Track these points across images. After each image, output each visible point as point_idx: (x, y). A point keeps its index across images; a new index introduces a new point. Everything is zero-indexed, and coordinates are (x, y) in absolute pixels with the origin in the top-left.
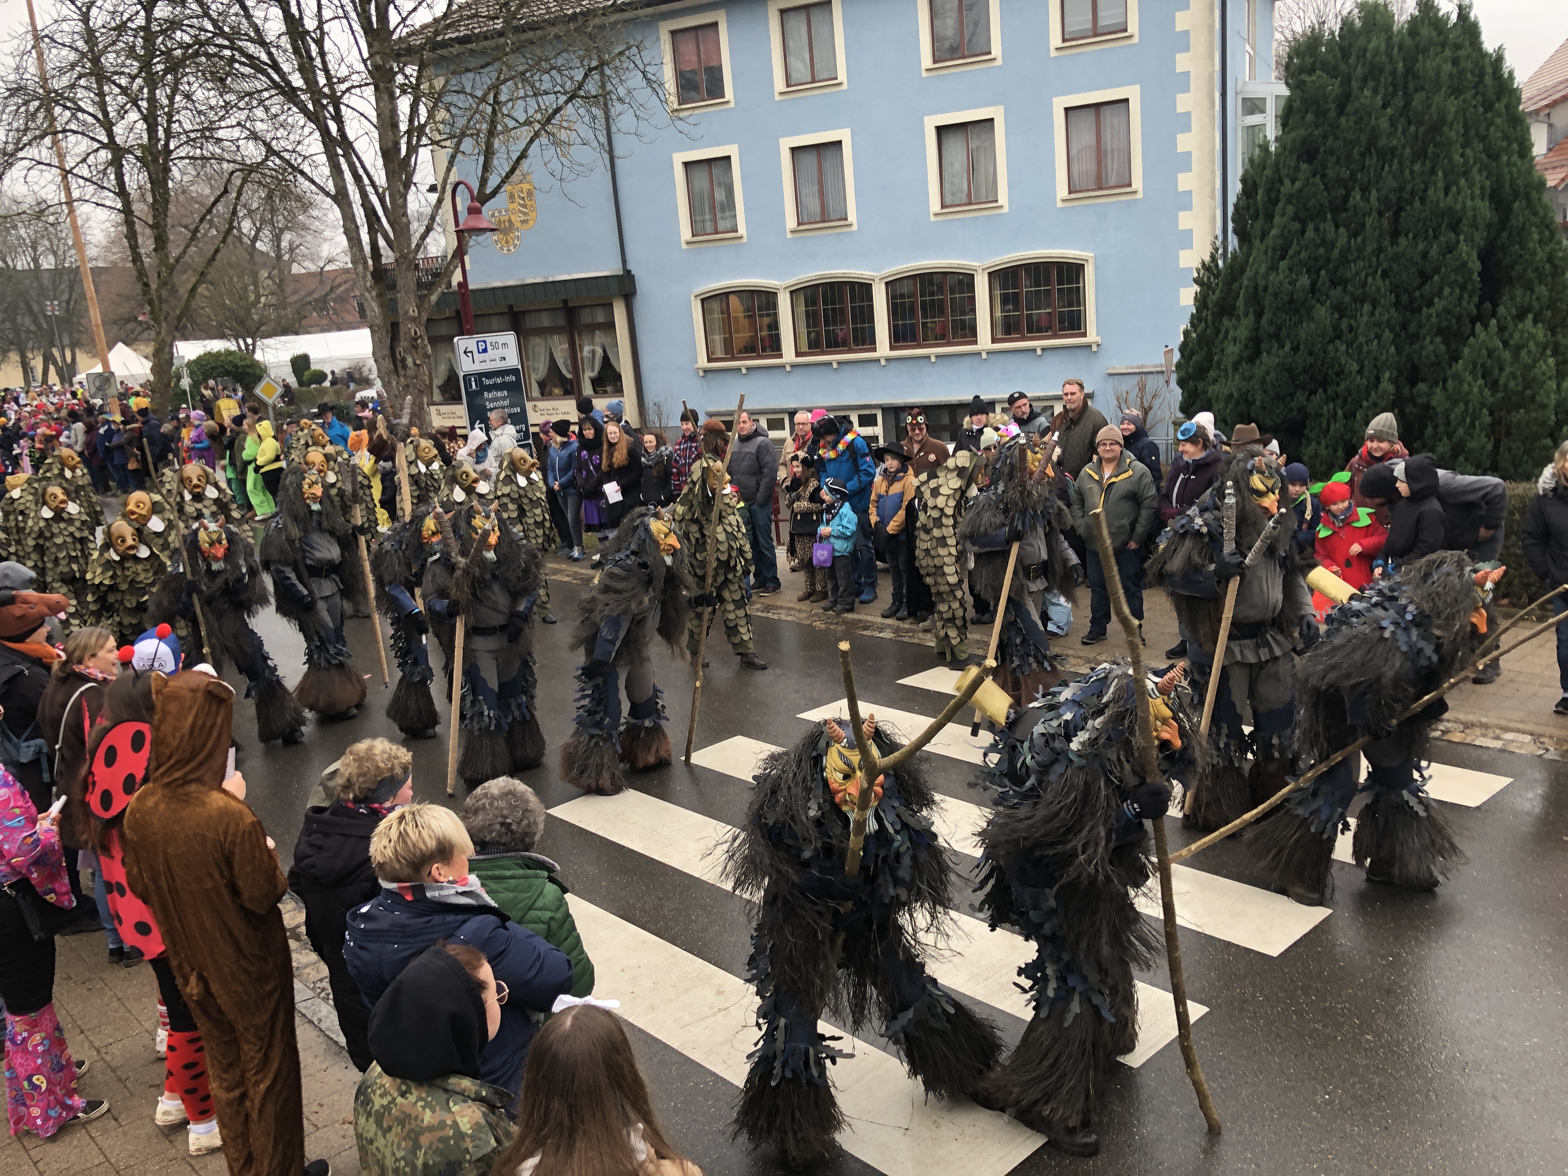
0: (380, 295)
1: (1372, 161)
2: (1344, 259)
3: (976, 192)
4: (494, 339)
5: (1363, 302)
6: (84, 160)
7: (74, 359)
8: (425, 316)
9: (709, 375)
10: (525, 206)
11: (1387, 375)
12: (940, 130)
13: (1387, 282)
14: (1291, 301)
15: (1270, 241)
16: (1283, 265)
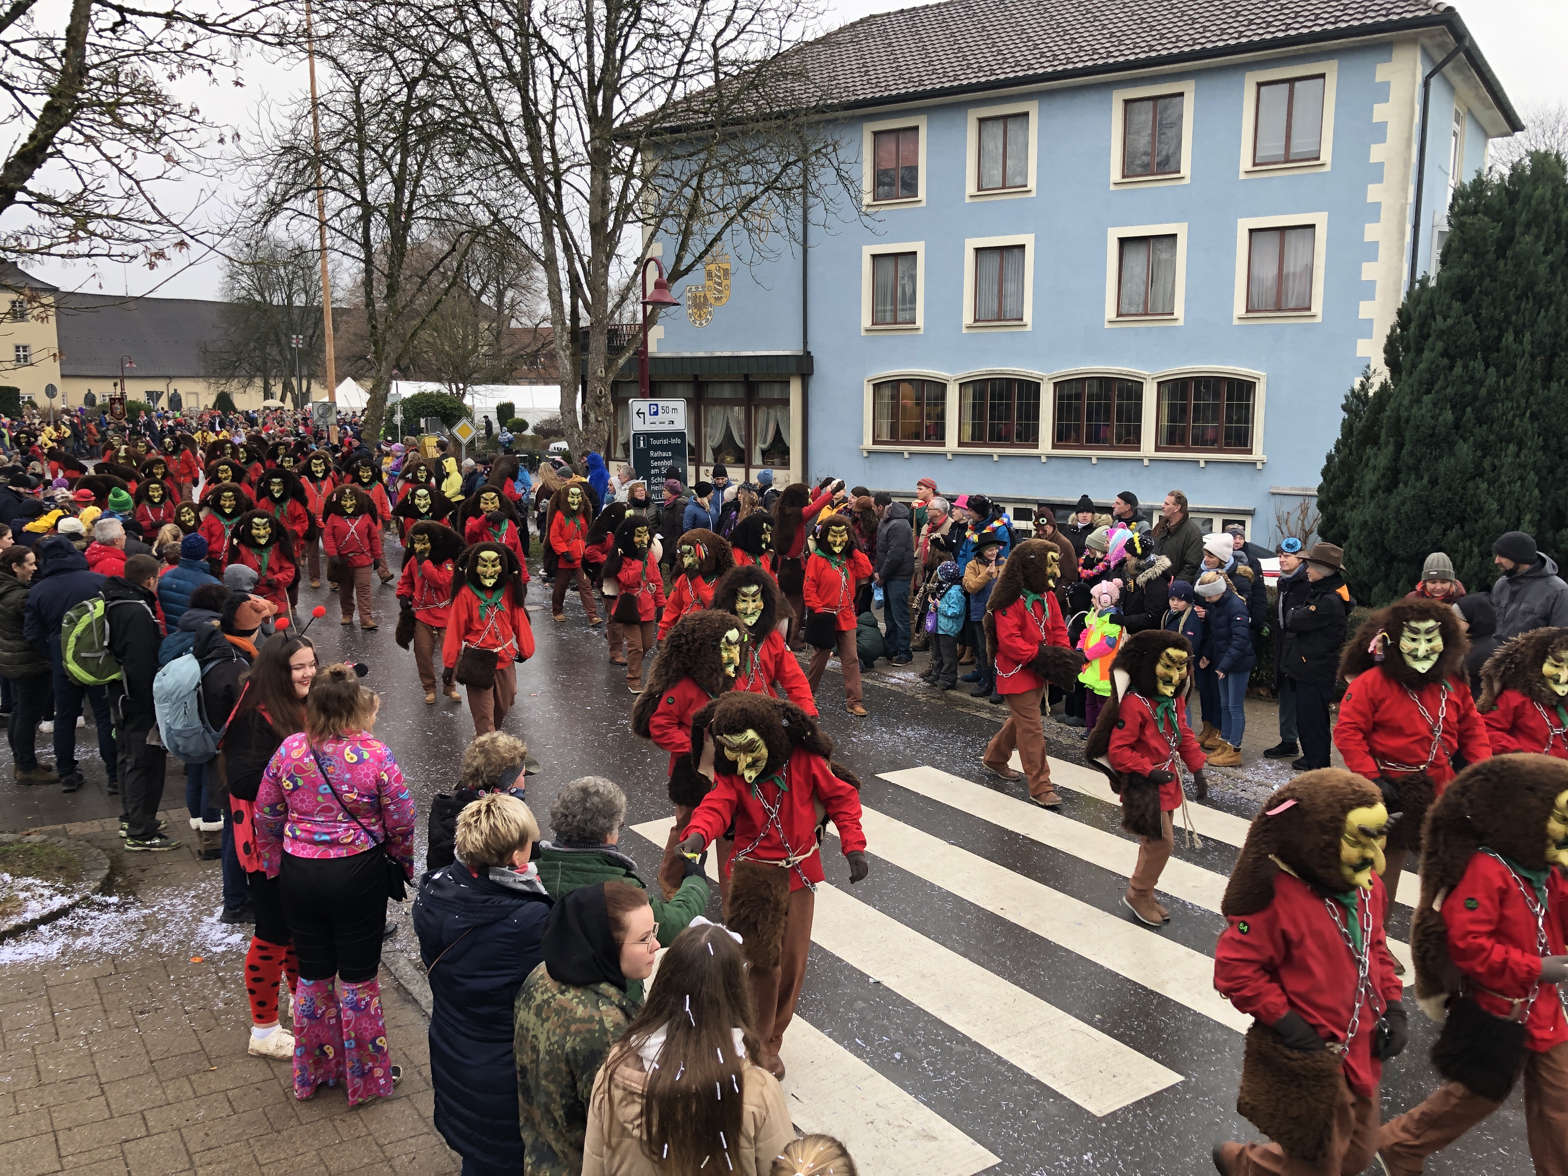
0: (573, 355)
1: (1527, 305)
2: (1491, 399)
3: (1153, 303)
4: (665, 404)
5: (1509, 442)
6: (338, 215)
7: (308, 388)
8: (611, 377)
9: (873, 456)
10: (720, 284)
11: (1528, 517)
12: (1123, 241)
13: (1536, 424)
14: (1432, 436)
15: (1416, 375)
16: (1427, 399)
